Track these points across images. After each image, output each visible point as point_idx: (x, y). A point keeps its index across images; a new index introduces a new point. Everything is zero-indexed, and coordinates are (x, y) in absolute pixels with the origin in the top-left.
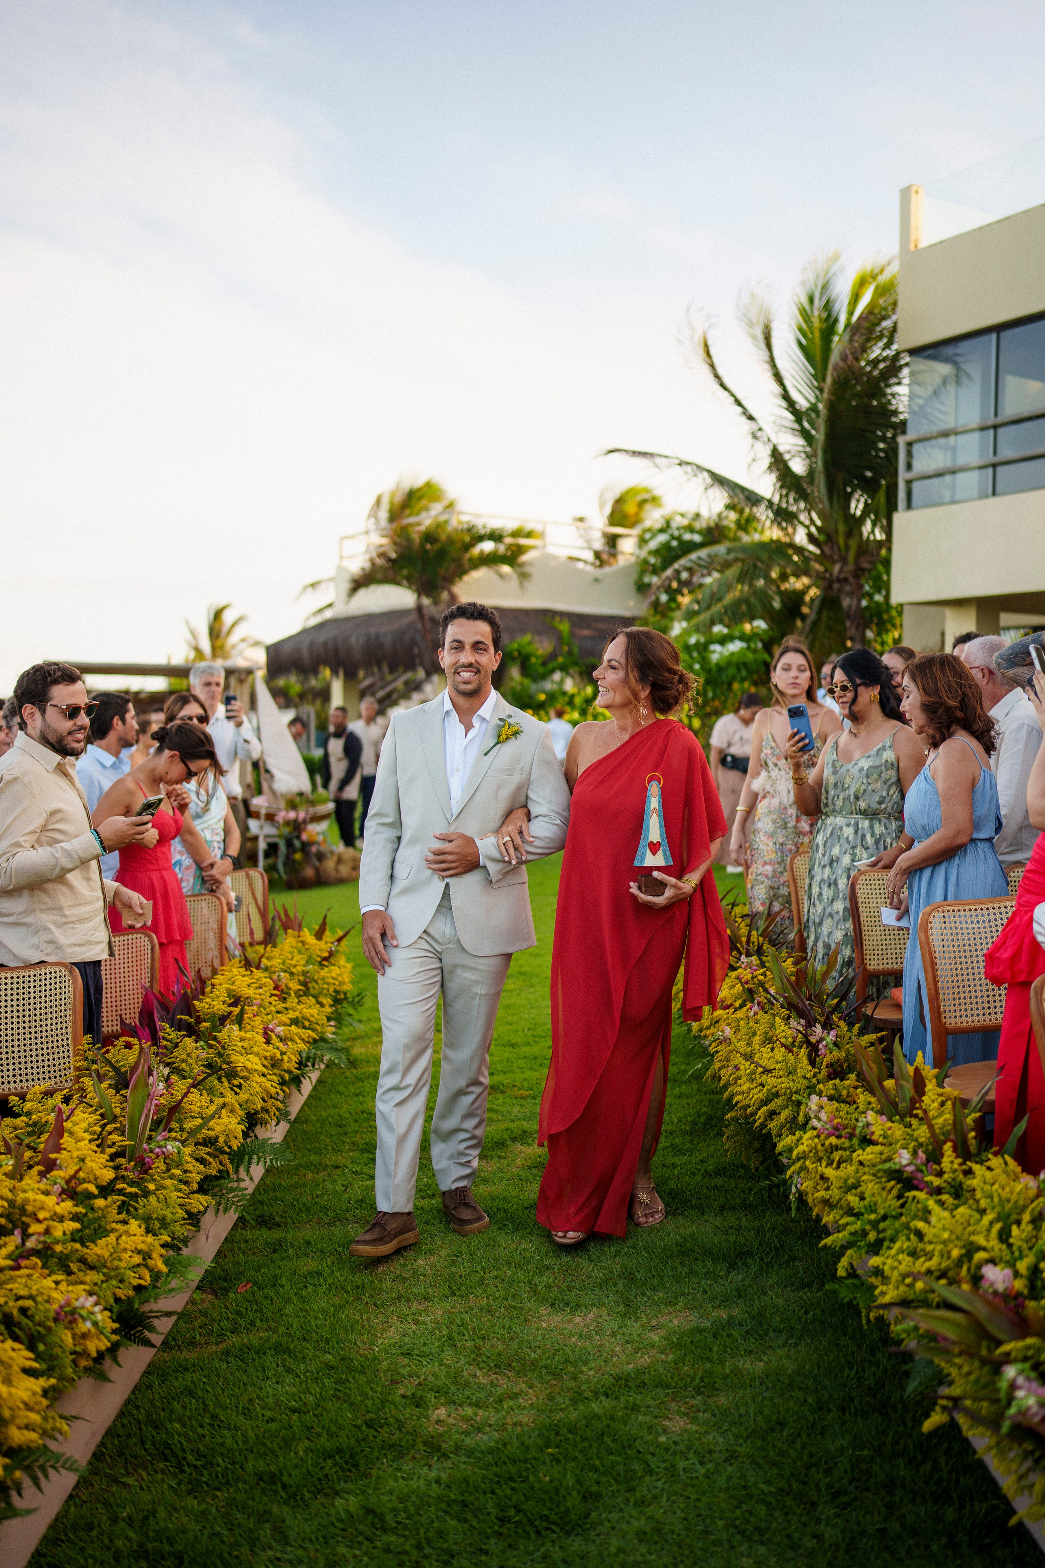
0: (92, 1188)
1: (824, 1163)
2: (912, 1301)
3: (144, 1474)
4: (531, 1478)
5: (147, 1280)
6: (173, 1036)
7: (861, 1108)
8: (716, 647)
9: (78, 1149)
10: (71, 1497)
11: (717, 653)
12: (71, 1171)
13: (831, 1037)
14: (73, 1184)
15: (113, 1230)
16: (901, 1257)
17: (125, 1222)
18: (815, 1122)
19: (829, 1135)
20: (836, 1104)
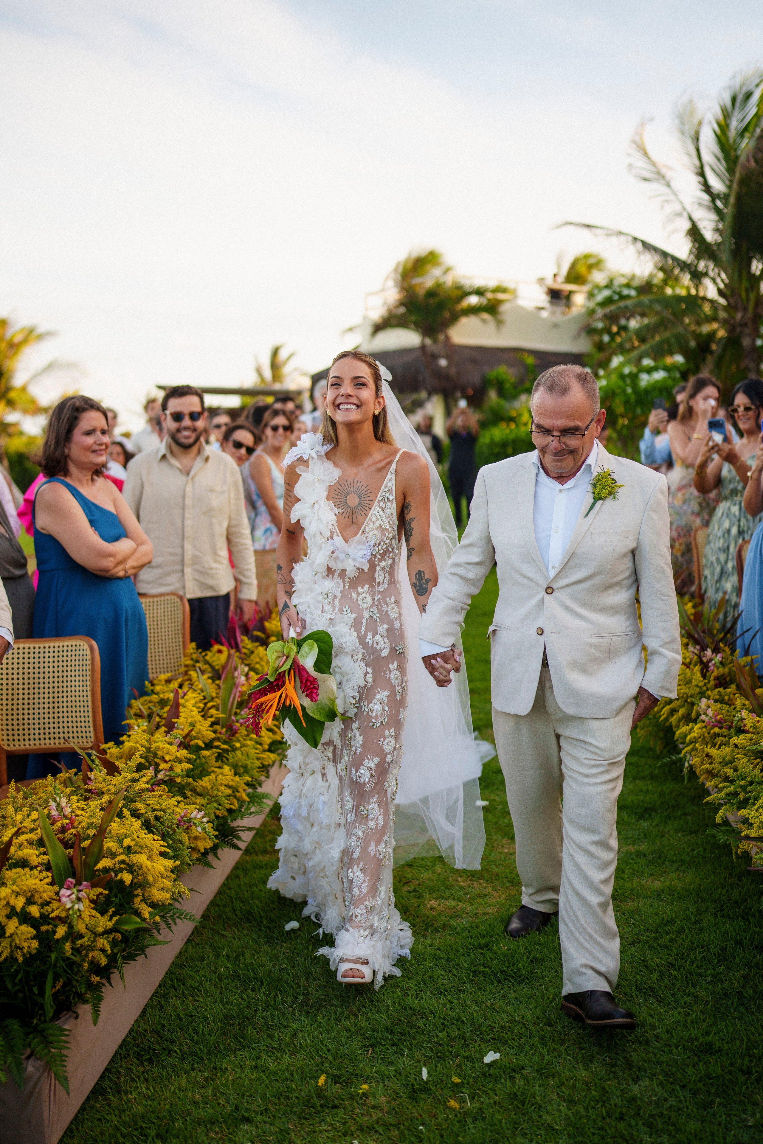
0: (201, 743)
1: (709, 746)
3: (236, 930)
4: (495, 947)
5: (235, 806)
6: (250, 646)
7: (738, 708)
8: (644, 376)
9: (192, 717)
10: (189, 940)
11: (645, 380)
12: (186, 731)
13: (718, 658)
14: (188, 739)
15: (213, 771)
17: (220, 767)
18: (703, 717)
19: (714, 726)
20: (719, 705)
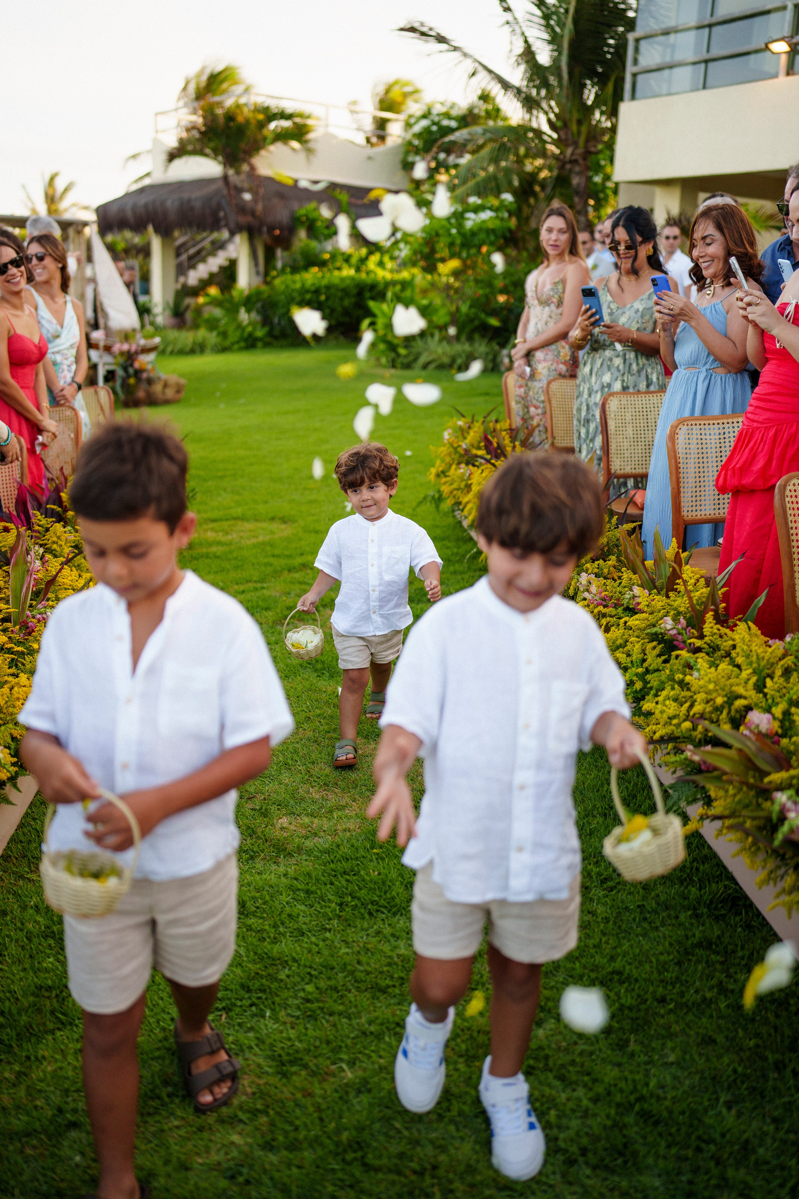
2: (678, 738)
4: (362, 873)
6: (43, 522)
8: (471, 215)
11: (472, 220)
16: (667, 702)
17: (15, 675)
18: (586, 594)
19: (598, 604)
20: (602, 580)
